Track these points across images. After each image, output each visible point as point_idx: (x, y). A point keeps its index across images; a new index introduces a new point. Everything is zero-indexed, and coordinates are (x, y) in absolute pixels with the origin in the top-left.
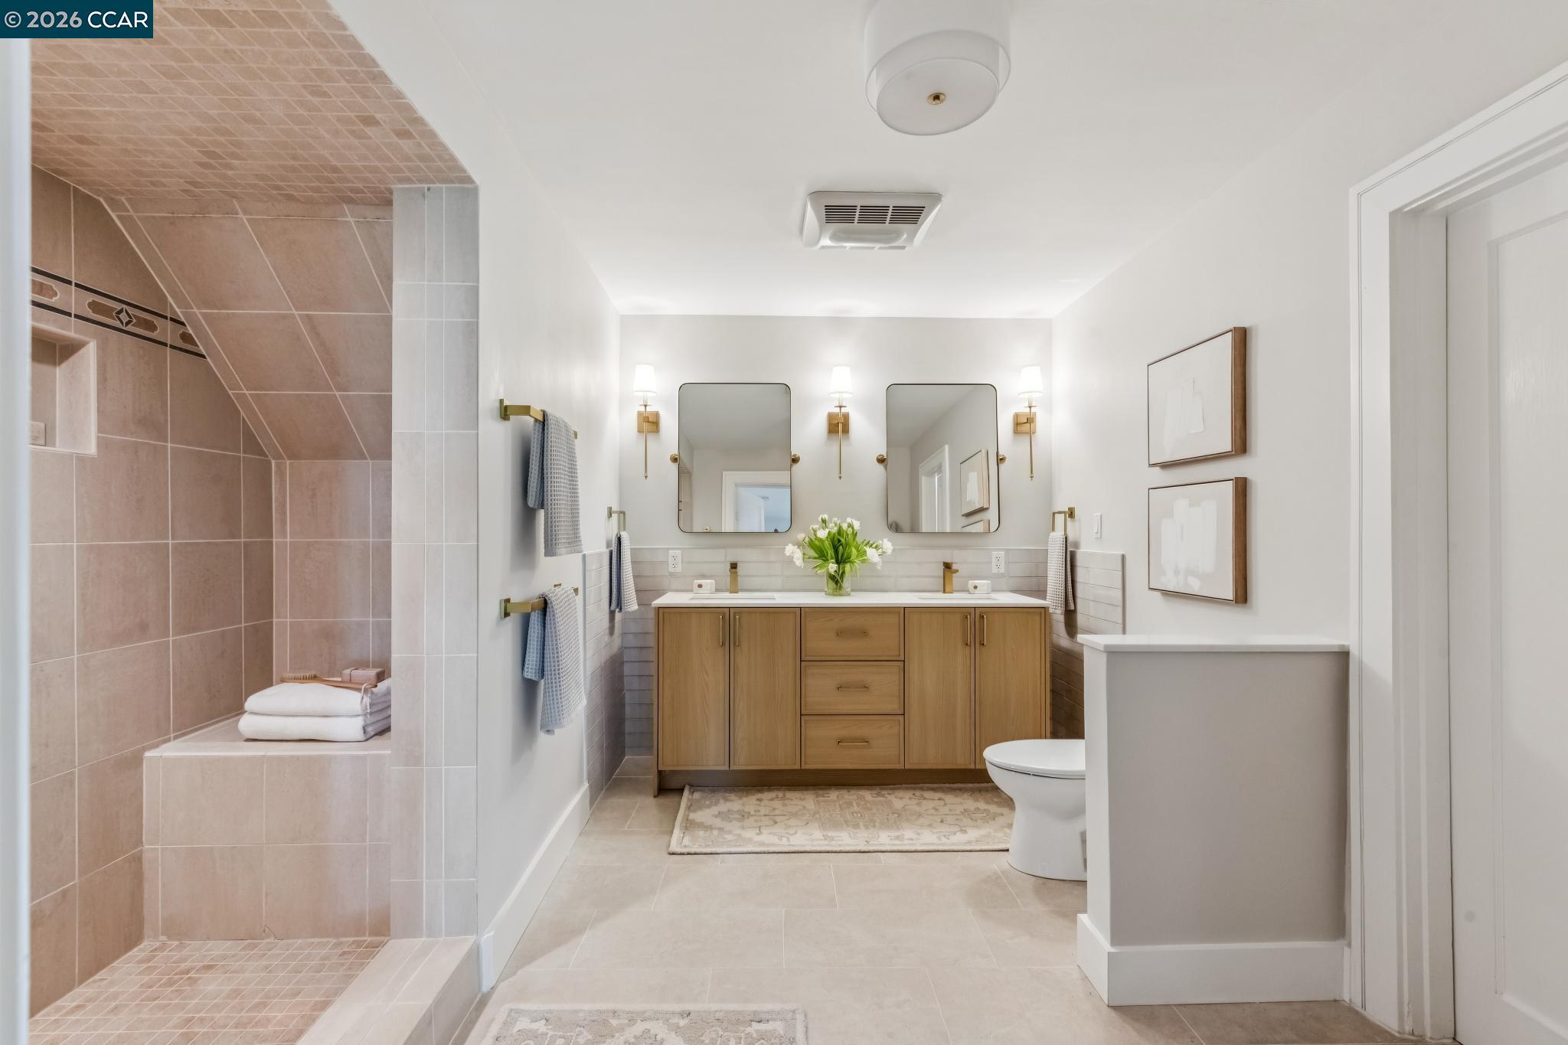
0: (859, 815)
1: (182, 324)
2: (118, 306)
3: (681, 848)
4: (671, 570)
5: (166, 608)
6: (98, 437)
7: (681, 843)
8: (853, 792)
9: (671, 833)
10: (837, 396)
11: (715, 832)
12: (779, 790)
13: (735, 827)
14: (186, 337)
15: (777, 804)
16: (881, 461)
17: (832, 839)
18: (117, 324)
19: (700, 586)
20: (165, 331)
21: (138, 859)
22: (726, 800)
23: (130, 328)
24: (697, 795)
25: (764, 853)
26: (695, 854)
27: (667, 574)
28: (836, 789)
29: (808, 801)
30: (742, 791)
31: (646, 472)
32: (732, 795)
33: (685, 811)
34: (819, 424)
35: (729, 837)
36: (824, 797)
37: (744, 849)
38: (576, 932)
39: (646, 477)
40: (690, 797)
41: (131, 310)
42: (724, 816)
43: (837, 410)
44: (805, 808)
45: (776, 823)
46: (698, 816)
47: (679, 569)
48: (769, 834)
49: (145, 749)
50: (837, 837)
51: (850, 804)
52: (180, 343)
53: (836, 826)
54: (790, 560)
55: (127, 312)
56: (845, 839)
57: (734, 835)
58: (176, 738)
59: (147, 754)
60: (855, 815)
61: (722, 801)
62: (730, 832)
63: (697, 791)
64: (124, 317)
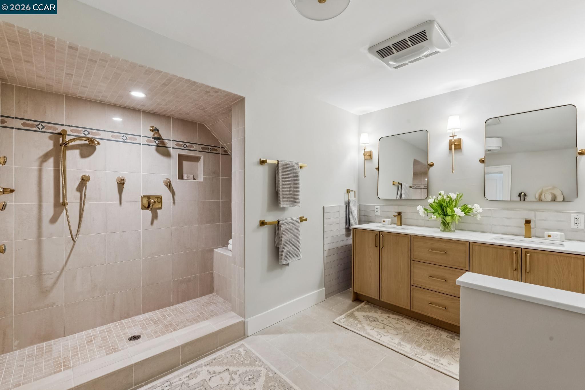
0: (428, 342)
1: (224, 148)
2: (208, 147)
3: (338, 322)
4: (376, 214)
5: (219, 216)
6: (203, 177)
7: (340, 320)
8: (438, 331)
9: (341, 315)
10: (451, 131)
11: (356, 322)
12: (402, 316)
13: (365, 323)
14: (225, 151)
15: (394, 322)
16: (482, 161)
17: (401, 345)
18: (208, 151)
19: (384, 221)
20: (220, 151)
21: (212, 274)
22: (376, 312)
23: (211, 151)
24: (366, 306)
25: (366, 337)
26: (341, 326)
27: (374, 215)
28: (430, 326)
29: (409, 325)
30: (386, 311)
31: (365, 175)
32: (380, 311)
33: (356, 310)
34: (444, 145)
35: (359, 326)
36: (420, 327)
37: (360, 333)
38: (281, 333)
39: (365, 177)
40: (363, 306)
41: (210, 147)
42: (367, 318)
43: (452, 138)
44: (405, 327)
45: (384, 328)
46: (357, 314)
47: (379, 214)
48: (376, 331)
49: (214, 248)
50: (404, 345)
51: (429, 335)
52: (224, 153)
53: (410, 341)
54: (418, 213)
55: (210, 148)
56: (407, 348)
57: (362, 326)
58: (222, 247)
59: (214, 250)
60: (425, 341)
61: (373, 312)
62: (362, 324)
63: (369, 304)
64: (209, 149)
